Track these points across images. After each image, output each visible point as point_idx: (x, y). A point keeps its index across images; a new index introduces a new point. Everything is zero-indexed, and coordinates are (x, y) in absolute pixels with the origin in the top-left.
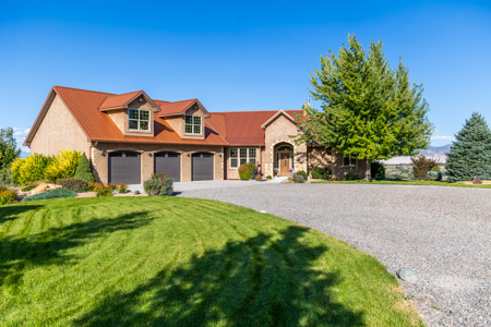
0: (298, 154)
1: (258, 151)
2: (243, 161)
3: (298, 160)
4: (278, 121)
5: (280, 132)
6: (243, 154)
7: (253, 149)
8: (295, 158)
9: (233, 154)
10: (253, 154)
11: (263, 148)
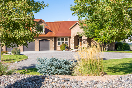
0: (84, 40)
1: (68, 39)
2: (63, 43)
3: (84, 42)
4: (76, 26)
5: (76, 31)
6: (63, 40)
7: (66, 38)
8: (83, 41)
9: (59, 40)
10: (66, 40)
11: (70, 37)
